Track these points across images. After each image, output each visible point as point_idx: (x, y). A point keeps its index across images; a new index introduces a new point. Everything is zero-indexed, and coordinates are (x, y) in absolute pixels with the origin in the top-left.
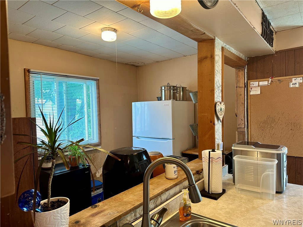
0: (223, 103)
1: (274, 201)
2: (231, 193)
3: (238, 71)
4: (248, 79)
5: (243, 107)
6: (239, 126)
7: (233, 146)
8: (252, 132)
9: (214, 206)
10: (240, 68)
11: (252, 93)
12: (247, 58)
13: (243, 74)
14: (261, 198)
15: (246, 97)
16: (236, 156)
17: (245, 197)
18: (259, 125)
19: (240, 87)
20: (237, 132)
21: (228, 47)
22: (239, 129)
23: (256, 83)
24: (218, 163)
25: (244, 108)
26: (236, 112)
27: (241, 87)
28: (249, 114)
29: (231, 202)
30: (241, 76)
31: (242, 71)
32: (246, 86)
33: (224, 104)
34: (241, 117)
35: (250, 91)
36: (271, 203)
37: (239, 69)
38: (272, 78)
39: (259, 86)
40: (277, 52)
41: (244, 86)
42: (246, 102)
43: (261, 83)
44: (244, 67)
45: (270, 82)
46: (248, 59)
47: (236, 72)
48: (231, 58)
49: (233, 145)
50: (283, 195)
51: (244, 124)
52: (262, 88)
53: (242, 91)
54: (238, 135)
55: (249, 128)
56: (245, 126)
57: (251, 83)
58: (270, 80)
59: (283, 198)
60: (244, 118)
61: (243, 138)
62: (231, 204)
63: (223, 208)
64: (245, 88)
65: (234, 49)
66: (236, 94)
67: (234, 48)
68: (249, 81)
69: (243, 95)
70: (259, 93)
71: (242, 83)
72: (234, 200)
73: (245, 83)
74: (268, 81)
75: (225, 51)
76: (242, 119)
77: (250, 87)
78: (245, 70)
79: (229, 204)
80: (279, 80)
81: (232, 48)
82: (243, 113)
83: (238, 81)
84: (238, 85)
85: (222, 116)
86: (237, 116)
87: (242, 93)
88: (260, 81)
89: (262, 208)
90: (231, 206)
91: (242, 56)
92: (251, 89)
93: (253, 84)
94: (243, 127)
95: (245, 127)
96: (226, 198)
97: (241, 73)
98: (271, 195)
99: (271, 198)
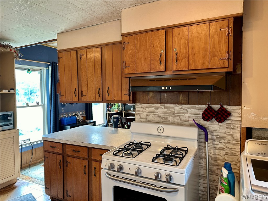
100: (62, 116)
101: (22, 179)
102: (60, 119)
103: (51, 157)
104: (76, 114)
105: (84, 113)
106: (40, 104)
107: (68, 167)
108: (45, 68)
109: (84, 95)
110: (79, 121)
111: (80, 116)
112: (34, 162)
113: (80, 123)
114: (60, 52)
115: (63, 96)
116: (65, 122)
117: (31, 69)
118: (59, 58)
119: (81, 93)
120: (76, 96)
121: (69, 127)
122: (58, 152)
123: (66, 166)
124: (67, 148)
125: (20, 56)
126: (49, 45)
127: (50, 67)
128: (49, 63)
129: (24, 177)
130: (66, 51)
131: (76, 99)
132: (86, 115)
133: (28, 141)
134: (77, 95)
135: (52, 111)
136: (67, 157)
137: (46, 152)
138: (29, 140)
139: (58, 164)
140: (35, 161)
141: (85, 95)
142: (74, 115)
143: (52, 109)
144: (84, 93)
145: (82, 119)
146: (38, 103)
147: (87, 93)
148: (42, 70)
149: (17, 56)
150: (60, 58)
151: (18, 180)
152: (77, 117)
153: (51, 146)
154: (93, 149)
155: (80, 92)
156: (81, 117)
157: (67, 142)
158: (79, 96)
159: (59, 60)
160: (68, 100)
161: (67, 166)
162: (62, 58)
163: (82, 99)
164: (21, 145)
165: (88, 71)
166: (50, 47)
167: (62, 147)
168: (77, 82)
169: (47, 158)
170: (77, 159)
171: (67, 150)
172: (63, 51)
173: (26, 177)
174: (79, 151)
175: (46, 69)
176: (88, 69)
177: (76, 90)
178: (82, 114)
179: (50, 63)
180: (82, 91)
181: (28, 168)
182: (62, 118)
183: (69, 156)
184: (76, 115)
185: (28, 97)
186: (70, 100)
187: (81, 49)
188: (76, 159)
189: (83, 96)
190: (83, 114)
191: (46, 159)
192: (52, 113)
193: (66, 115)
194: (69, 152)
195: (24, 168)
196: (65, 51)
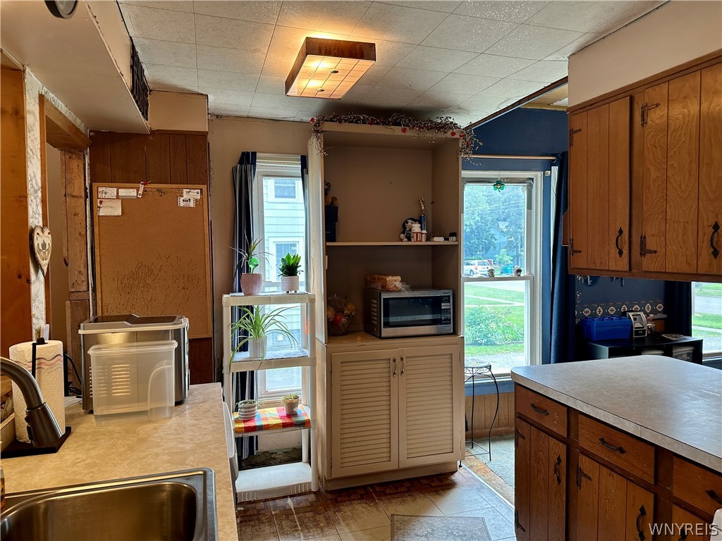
0: (47, 231)
1: (173, 419)
2: (85, 431)
3: (67, 157)
4: (93, 180)
5: (83, 242)
6: (73, 287)
7: (82, 327)
8: (104, 298)
9: (54, 464)
10: (72, 150)
11: (102, 212)
12: (90, 131)
13: (81, 165)
14: (150, 422)
15: (88, 219)
16: (93, 347)
17: (117, 428)
18: (121, 283)
19: (73, 196)
20: (68, 303)
21: (51, 96)
22: (72, 295)
23: (112, 192)
24: (55, 368)
25: (84, 246)
26: (65, 254)
27: (76, 197)
28: (97, 259)
29: (91, 447)
30: (75, 170)
31: (79, 158)
32: (90, 195)
33: (49, 233)
34: (79, 267)
35: (98, 207)
36: (170, 423)
37: (70, 152)
38: (145, 184)
39: (118, 197)
40: (153, 132)
41: (83, 195)
42: (88, 232)
43: (123, 192)
44: (82, 150)
45: (141, 192)
46: (92, 134)
47: (62, 160)
48: (59, 124)
49: (82, 325)
50: (186, 406)
51: (85, 283)
52: (125, 202)
53: (80, 205)
54: (72, 308)
55: (98, 290)
56: (88, 287)
57: (100, 189)
58: (142, 187)
59: (186, 410)
60: (84, 268)
61: (85, 314)
62: (93, 449)
63: (77, 461)
64: (86, 200)
65: (63, 105)
66: (64, 212)
67: (64, 103)
68: (95, 185)
69: (81, 216)
70: (119, 212)
71: (80, 188)
72: (97, 440)
73: (86, 189)
74: (138, 189)
75: (46, 105)
76: (80, 271)
77: (98, 198)
78: (84, 159)
79: (89, 450)
80: (159, 190)
81: (60, 103)
82: (84, 257)
83: (68, 182)
84: (69, 191)
85: (47, 262)
86: (67, 265)
87: (80, 210)
88: (122, 188)
89: (157, 435)
90: (93, 453)
91: (79, 123)
92: (101, 202)
93: (106, 193)
94: (85, 288)
95: (88, 290)
96: (76, 442)
97: (75, 164)
98: (167, 409)
99: (167, 414)
100: (587, 312)
101: (471, 467)
102: (577, 321)
103: (532, 437)
104: (632, 311)
105: (660, 307)
106: (522, 275)
107: (582, 488)
108: (540, 174)
109: (650, 252)
110: (640, 332)
111: (642, 319)
112: (503, 428)
113: (643, 339)
114: (576, 112)
115: (580, 252)
116: (595, 330)
117: (504, 179)
118: (572, 132)
119: (641, 241)
120: (621, 253)
121: (605, 349)
122: (555, 430)
123: (577, 482)
124: (580, 425)
125: (475, 147)
126: (555, 104)
127: (555, 169)
128: (551, 158)
129: (475, 464)
130: (593, 106)
131: (622, 264)
132: (665, 316)
133: (488, 370)
134: (625, 252)
135: (555, 295)
136: (581, 456)
137: (520, 418)
138: (490, 369)
139: (552, 467)
140: (505, 426)
141: (655, 252)
142: (624, 314)
143: (556, 290)
144: (651, 245)
145: (650, 329)
146: (519, 271)
147: (664, 242)
148: (532, 179)
149: (467, 147)
150: (576, 131)
151: (460, 466)
152: (635, 319)
153: (533, 406)
154: (675, 459)
155: (636, 239)
156: (648, 320)
157: (581, 406)
158: (633, 252)
159: (571, 138)
160: (594, 267)
161: (578, 484)
162: (580, 130)
163: (644, 263)
164: (473, 376)
165: (669, 164)
166: (558, 109)
167: (566, 419)
168: (628, 207)
169: (524, 438)
170: (613, 473)
171: (581, 431)
172: (586, 108)
173: (479, 465)
174: (622, 451)
175: (544, 174)
176: (671, 153)
177: (621, 232)
178: (651, 313)
179: (554, 158)
180: (645, 238)
181: (486, 440)
182: (586, 318)
183: (586, 453)
184: (631, 314)
185: (515, 254)
186: (602, 268)
187: (646, 87)
188: (610, 471)
189: (648, 255)
190: (654, 312)
191: (521, 440)
192: (555, 301)
193: (600, 311)
194: (586, 440)
195: (477, 437)
196: (590, 107)
